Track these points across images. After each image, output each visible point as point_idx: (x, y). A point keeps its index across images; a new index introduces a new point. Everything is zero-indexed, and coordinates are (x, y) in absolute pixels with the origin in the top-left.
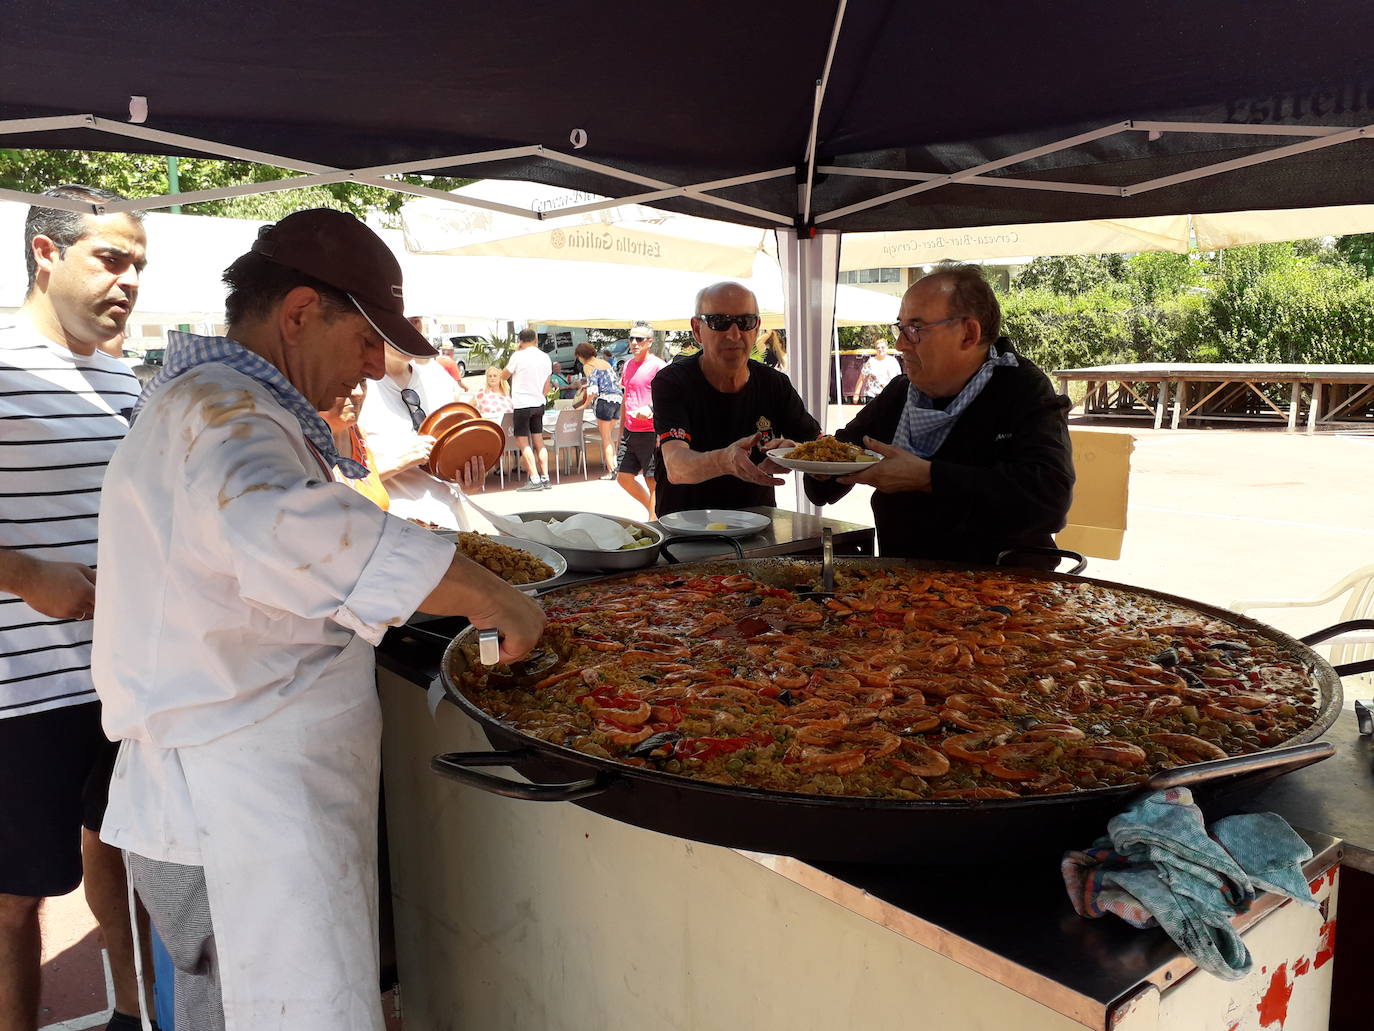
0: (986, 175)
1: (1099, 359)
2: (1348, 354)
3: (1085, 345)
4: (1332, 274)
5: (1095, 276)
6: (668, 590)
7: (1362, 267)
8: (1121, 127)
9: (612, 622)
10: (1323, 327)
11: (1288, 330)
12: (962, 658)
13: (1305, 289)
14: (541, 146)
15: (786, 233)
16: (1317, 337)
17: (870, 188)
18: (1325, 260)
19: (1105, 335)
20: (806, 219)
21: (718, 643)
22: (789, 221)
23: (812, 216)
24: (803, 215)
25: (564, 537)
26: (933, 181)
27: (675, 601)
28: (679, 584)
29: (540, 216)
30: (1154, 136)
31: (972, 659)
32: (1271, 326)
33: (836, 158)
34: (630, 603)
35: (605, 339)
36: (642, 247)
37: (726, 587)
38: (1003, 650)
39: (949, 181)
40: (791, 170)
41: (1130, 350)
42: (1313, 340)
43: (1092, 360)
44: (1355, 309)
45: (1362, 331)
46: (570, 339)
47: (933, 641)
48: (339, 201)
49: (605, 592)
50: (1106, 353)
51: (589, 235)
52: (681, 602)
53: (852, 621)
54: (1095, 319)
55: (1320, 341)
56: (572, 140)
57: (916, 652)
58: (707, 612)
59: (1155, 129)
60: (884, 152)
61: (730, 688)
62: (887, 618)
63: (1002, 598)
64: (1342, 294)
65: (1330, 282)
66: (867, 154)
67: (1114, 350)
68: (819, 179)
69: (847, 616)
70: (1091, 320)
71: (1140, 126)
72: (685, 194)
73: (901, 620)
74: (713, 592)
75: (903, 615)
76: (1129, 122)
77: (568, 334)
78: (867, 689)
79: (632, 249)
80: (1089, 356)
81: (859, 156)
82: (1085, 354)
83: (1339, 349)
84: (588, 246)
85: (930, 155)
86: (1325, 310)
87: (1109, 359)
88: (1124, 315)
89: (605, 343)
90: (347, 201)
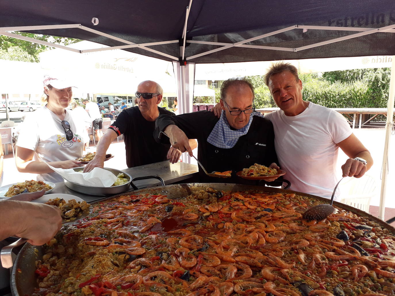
0: (246, 44)
1: (261, 106)
2: (327, 105)
3: (257, 102)
4: (322, 83)
5: (260, 83)
6: (133, 204)
7: (330, 81)
8: (294, 27)
9: (106, 226)
10: (320, 98)
11: (311, 99)
12: (260, 240)
13: (315, 87)
14: (80, 24)
15: (176, 63)
16: (319, 101)
17: (205, 48)
18: (320, 80)
19: (263, 100)
20: (183, 59)
21: (154, 236)
22: (177, 59)
23: (185, 58)
24: (182, 57)
25: (89, 181)
26: (227, 46)
27: (135, 210)
28: (137, 201)
29: (80, 52)
30: (305, 31)
31: (265, 241)
32: (307, 97)
33: (193, 37)
34: (115, 213)
35: (119, 99)
36: (127, 69)
37: (157, 202)
38: (276, 234)
39: (233, 46)
40: (177, 41)
41: (270, 104)
42: (318, 101)
43: (259, 107)
44: (328, 93)
45: (330, 99)
46: (108, 99)
47: (246, 230)
48: (30, 55)
49: (105, 207)
50: (263, 105)
51: (109, 65)
52: (139, 211)
53: (211, 219)
54: (260, 95)
55: (320, 102)
56: (93, 22)
57: (241, 237)
58: (149, 216)
59: (305, 28)
60: (210, 36)
61: (159, 273)
62: (224, 216)
63: (265, 202)
64: (325, 89)
65: (322, 86)
66: (204, 36)
67: (265, 104)
68: (187, 45)
69: (208, 216)
70: (259, 96)
71: (300, 27)
72: (139, 47)
73: (230, 217)
74: (152, 204)
75: (231, 214)
76: (297, 25)
77: (107, 97)
78: (224, 266)
79: (123, 70)
80: (258, 106)
81: (201, 37)
82: (257, 105)
83: (324, 104)
84: (108, 69)
85: (226, 37)
86: (321, 93)
87: (264, 106)
88: (268, 94)
89: (119, 100)
90: (33, 55)
